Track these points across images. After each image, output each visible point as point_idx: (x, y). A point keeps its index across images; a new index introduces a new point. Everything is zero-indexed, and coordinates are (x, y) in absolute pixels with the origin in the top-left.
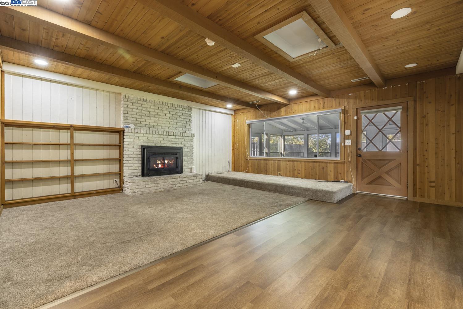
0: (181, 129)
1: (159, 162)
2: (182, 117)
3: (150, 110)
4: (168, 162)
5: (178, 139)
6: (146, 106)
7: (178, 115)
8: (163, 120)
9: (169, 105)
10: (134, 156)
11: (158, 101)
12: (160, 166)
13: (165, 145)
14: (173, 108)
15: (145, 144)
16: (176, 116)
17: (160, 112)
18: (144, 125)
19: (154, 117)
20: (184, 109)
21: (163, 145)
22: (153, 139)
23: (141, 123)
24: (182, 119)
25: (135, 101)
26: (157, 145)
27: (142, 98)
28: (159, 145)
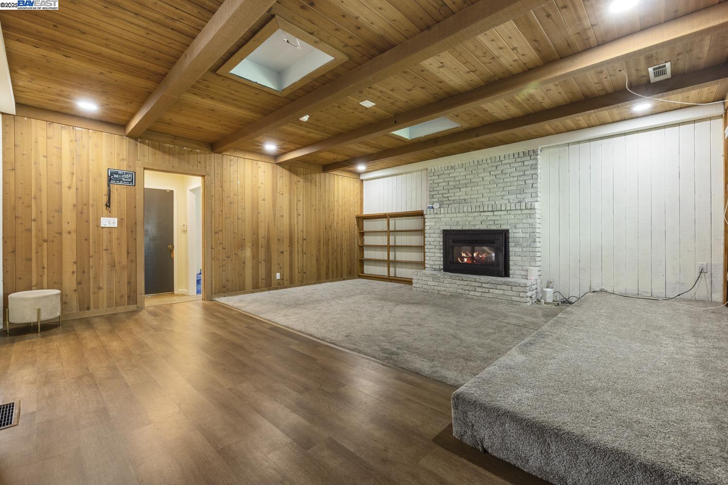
0: (512, 197)
1: (464, 255)
2: (516, 174)
3: (460, 178)
4: (478, 255)
5: (500, 216)
6: (454, 175)
7: (506, 174)
8: (478, 188)
9: (489, 161)
10: (435, 243)
11: (471, 161)
12: (466, 260)
13: (477, 228)
14: (496, 164)
15: (448, 228)
16: (503, 176)
17: (475, 177)
18: (452, 202)
19: (466, 187)
20: (518, 160)
21: (473, 228)
22: (459, 219)
23: (449, 200)
24: (516, 178)
25: (441, 173)
26: (464, 228)
27: (449, 165)
28: (467, 228)
